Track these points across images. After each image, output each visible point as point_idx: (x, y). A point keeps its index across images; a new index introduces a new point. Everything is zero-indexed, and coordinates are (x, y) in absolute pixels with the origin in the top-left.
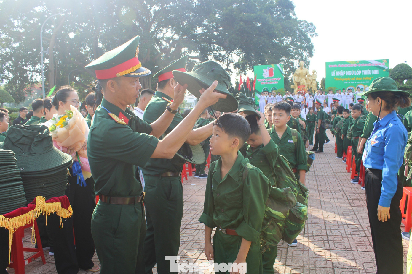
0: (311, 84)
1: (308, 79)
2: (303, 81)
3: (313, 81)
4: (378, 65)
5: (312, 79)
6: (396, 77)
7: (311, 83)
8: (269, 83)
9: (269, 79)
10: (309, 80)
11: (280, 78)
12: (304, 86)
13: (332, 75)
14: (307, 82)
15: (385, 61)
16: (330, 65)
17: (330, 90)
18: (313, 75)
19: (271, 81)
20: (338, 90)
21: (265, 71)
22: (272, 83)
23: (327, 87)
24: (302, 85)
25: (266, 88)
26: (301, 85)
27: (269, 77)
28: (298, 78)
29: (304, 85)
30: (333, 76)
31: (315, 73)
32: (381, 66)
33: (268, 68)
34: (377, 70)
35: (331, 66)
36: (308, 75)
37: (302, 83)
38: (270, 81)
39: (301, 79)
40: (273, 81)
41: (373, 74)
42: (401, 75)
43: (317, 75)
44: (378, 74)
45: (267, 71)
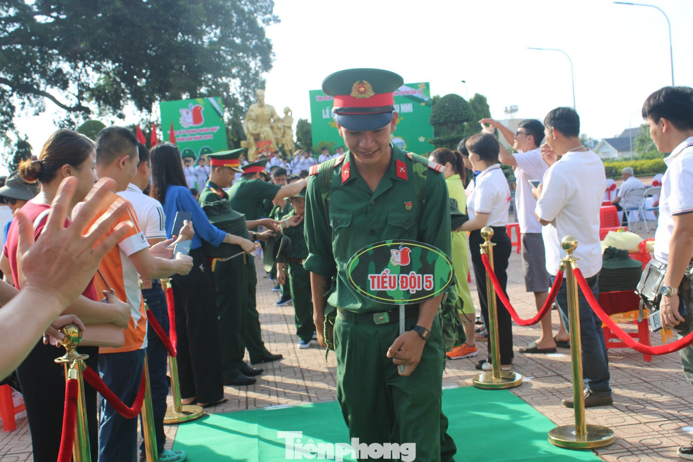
0: (283, 136)
1: (276, 127)
2: (266, 131)
3: (287, 131)
4: (410, 94)
5: (284, 126)
6: (443, 120)
7: (281, 135)
8: (195, 138)
9: (194, 130)
10: (279, 128)
11: (218, 128)
12: (270, 142)
13: (324, 117)
14: (274, 133)
15: (423, 86)
16: (318, 96)
17: (324, 149)
18: (285, 117)
19: (199, 134)
20: (338, 146)
21: (183, 112)
22: (201, 137)
23: (316, 143)
24: (265, 139)
25: (190, 151)
26: (263, 139)
27: (193, 125)
28: (256, 126)
29: (269, 140)
30: (327, 119)
31: (289, 114)
32: (417, 95)
33: (189, 106)
34: (410, 102)
35: (320, 99)
36: (275, 118)
37: (265, 137)
38: (195, 135)
39: (262, 127)
40: (202, 134)
41: (402, 112)
42: (451, 116)
43: (293, 117)
44: (412, 111)
45: (188, 113)
